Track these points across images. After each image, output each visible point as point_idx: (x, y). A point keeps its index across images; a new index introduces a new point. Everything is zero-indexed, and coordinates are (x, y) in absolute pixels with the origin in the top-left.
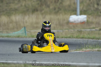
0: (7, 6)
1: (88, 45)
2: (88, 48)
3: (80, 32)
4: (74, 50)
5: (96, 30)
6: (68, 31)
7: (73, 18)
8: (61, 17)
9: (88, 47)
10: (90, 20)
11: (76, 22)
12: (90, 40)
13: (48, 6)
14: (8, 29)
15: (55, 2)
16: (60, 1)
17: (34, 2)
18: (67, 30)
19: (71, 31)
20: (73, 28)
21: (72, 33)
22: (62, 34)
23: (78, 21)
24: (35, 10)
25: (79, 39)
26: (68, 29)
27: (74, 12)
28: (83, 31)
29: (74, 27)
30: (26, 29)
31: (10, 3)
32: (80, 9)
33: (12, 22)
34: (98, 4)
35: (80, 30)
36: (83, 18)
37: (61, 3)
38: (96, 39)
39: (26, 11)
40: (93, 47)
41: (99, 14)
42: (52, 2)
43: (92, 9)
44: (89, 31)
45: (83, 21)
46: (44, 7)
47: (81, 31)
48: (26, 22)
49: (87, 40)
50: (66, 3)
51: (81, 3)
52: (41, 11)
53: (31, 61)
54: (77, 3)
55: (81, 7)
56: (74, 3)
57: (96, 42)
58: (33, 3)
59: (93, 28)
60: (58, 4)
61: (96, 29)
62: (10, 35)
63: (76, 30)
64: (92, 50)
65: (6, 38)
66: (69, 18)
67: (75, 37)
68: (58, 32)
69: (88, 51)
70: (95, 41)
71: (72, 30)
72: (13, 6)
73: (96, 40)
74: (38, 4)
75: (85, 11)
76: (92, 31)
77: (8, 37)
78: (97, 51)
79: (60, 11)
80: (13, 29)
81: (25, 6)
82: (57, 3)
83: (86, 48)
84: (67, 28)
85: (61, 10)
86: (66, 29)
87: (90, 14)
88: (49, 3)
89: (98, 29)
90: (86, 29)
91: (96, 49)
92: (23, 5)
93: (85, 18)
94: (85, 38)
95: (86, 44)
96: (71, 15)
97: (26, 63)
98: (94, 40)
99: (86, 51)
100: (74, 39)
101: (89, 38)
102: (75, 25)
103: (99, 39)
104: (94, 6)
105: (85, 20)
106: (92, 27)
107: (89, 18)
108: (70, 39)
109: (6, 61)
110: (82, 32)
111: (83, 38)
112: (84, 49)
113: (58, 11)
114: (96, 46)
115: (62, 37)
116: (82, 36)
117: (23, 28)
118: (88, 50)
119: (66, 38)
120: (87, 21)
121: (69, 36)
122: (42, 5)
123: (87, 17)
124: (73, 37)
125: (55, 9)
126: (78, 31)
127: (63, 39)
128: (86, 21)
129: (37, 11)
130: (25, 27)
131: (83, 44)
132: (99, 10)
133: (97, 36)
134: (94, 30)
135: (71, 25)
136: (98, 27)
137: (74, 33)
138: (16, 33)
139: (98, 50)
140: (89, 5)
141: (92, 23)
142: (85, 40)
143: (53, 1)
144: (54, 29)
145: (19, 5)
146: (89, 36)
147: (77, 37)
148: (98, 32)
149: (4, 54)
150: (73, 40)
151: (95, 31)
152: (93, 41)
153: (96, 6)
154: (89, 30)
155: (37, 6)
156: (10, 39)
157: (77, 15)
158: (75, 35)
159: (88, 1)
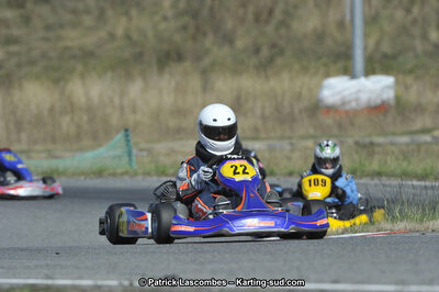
0: (46, 39)
1: (403, 204)
2: (403, 217)
3: (368, 148)
7: (337, 89)
8: (284, 83)
9: (401, 212)
10: (412, 97)
13: (228, 39)
14: (54, 140)
15: (257, 19)
16: (278, 15)
17: (165, 19)
18: (310, 143)
20: (335, 131)
22: (289, 158)
23: (357, 100)
24: (169, 57)
25: (361, 178)
26: (312, 137)
27: (341, 62)
28: (380, 145)
29: (340, 126)
30: (133, 139)
31: (62, 26)
32: (365, 48)
35: (367, 140)
36: (379, 87)
37: (283, 24)
38: (436, 180)
40: (424, 215)
42: (243, 21)
43: (419, 46)
44: (407, 144)
45: (378, 102)
46: (209, 41)
47: (372, 144)
48: (134, 110)
50: (308, 22)
51: (372, 21)
52: (198, 59)
54: (352, 22)
55: (372, 42)
56: (341, 24)
57: (437, 192)
58: (163, 26)
59: (425, 131)
60: (270, 29)
61: (437, 133)
62: (60, 164)
63: (350, 141)
64: (418, 226)
66: (320, 87)
68: (271, 149)
69: (400, 231)
70: (433, 188)
72: (73, 38)
74: (185, 28)
75: (385, 56)
76: (419, 145)
79: (279, 61)
80: (75, 141)
81: (127, 36)
82: (267, 22)
83: (394, 219)
84: (311, 131)
85: (282, 53)
87: (410, 72)
88: (229, 24)
92: (120, 32)
93: (388, 87)
94: (391, 175)
95: (393, 202)
96: (328, 75)
99: (393, 232)
101: (406, 175)
104: (425, 37)
105: (390, 95)
106: (418, 125)
107: (407, 87)
109: (48, 278)
110: (377, 149)
111: (379, 174)
112: (386, 225)
115: (291, 174)
116: (374, 166)
117: (120, 136)
118: (401, 225)
120: (398, 98)
122: (199, 33)
123: (397, 82)
125: (257, 50)
126: (357, 144)
128: (393, 102)
129: (180, 58)
130: (127, 130)
131: (380, 201)
134: (427, 138)
135: (328, 120)
138: (89, 155)
140: (403, 30)
141: (419, 109)
142: (387, 182)
143: (250, 16)
144: (255, 139)
145: (103, 34)
146: (404, 165)
147: (354, 172)
151: (431, 143)
152: (426, 187)
153: (434, 35)
154: (405, 139)
155: (178, 38)
157: (353, 76)
158: (346, 164)
159: (400, 14)
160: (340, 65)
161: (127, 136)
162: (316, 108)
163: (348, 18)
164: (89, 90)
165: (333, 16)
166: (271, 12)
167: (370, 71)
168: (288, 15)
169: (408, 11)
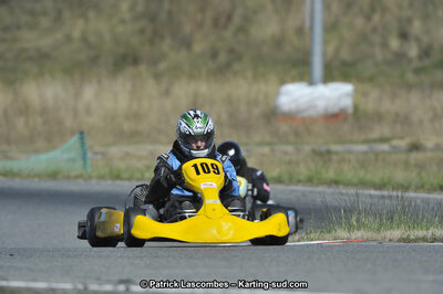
1: (359, 213)
2: (360, 226)
3: (324, 156)
5: (395, 149)
6: (273, 151)
7: (295, 95)
8: (241, 88)
9: (358, 221)
10: (370, 105)
11: (305, 114)
12: (367, 192)
13: (187, 43)
14: (8, 142)
15: (216, 23)
16: (237, 20)
17: (123, 21)
18: (266, 150)
19: (286, 153)
20: (292, 138)
21: (290, 163)
23: (315, 107)
24: (126, 60)
25: (318, 185)
26: (270, 144)
27: (299, 68)
28: (337, 153)
29: (297, 134)
30: (88, 142)
31: (18, 27)
32: (324, 54)
33: (25, 110)
34: (404, 36)
35: (324, 148)
36: (337, 94)
37: (242, 29)
38: (393, 189)
39: (87, 63)
40: (381, 225)
41: (410, 77)
42: (200, 25)
43: (379, 55)
44: (365, 153)
45: (336, 110)
46: (166, 45)
47: (329, 152)
48: (88, 111)
49: (352, 191)
50: (267, 28)
51: (331, 28)
52: (154, 62)
53: (109, 282)
54: (312, 28)
55: (331, 49)
56: (300, 31)
57: (394, 202)
58: (120, 29)
59: (383, 140)
60: (228, 34)
61: (396, 143)
62: (15, 165)
63: (307, 149)
64: (375, 236)
66: (277, 94)
67: (302, 177)
69: (357, 240)
70: (390, 197)
71: (289, 148)
72: (31, 40)
73: (395, 193)
74: (142, 31)
75: (345, 64)
76: (377, 154)
77: (6, 174)
78: (399, 241)
79: (236, 66)
80: (30, 142)
81: (84, 39)
82: (225, 27)
83: (350, 228)
84: (268, 138)
85: (239, 58)
86: (262, 144)
87: (371, 79)
88: (187, 28)
89: (403, 144)
90: (351, 142)
91: (397, 233)
92: (76, 34)
93: (347, 95)
94: (348, 184)
95: (349, 211)
96: (283, 82)
97: (86, 289)
98: (385, 193)
99: (349, 240)
100: (300, 188)
101: (363, 184)
102: (301, 125)
103: (406, 188)
104: (385, 45)
105: (347, 103)
106: (375, 134)
107: (365, 95)
108: (280, 187)
110: (334, 157)
111: (336, 183)
112: (343, 233)
113: (228, 66)
114: (396, 217)
116: (331, 174)
117: (75, 139)
118: (358, 234)
120: (356, 108)
121: (275, 173)
122: (156, 37)
123: (356, 91)
124: (292, 180)
125: (214, 55)
126: (314, 152)
128: (350, 110)
129: (135, 61)
130: (82, 133)
131: (337, 210)
132: (410, 61)
133: (400, 176)
134: (385, 147)
135: (284, 128)
136: (402, 138)
137: (297, 163)
138: (44, 157)
139: (405, 236)
140: (363, 38)
141: (378, 117)
142: (344, 191)
143: (209, 21)
145: (59, 36)
146: (361, 174)
147: (310, 180)
148: (403, 157)
150: (293, 191)
151: (389, 153)
152: (383, 197)
153: (394, 43)
154: (363, 148)
155: (135, 41)
156: (17, 183)
157: (311, 83)
158: (303, 171)
159: (359, 22)
160: (294, 72)
161: (82, 139)
162: (272, 115)
163: (307, 24)
164: (45, 92)
165: (292, 23)
166: (229, 17)
167: (328, 78)
168: (247, 20)
169: (368, 18)
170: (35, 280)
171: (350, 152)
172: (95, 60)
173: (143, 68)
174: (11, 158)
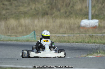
0: (16, 9)
1: (100, 50)
2: (100, 53)
3: (91, 36)
4: (85, 56)
6: (79, 35)
7: (85, 22)
8: (72, 21)
10: (102, 25)
11: (87, 27)
12: (102, 45)
13: (59, 10)
14: (17, 33)
15: (66, 6)
16: (71, 5)
17: (44, 5)
18: (78, 35)
19: (83, 36)
21: (83, 38)
22: (73, 39)
23: (89, 25)
24: (45, 14)
25: (90, 43)
26: (79, 34)
29: (85, 31)
30: (36, 33)
31: (19, 6)
32: (92, 13)
33: (21, 25)
36: (95, 22)
37: (72, 7)
39: (36, 15)
42: (63, 6)
43: (104, 13)
45: (94, 26)
46: (54, 10)
47: (93, 36)
48: (36, 26)
49: (98, 45)
50: (78, 7)
51: (93, 7)
52: (52, 14)
55: (93, 12)
56: (86, 7)
58: (44, 6)
60: (69, 8)
63: (88, 35)
64: (103, 55)
65: (15, 42)
66: (81, 22)
67: (86, 42)
68: (69, 36)
71: (83, 35)
72: (22, 9)
74: (49, 7)
75: (96, 15)
76: (104, 36)
77: (16, 40)
80: (22, 33)
81: (35, 9)
82: (69, 6)
83: (98, 53)
84: (78, 32)
85: (72, 14)
87: (102, 19)
88: (59, 7)
90: (98, 33)
92: (33, 8)
93: (97, 22)
94: (97, 43)
95: (98, 49)
99: (97, 56)
100: (86, 44)
101: (100, 43)
102: (86, 29)
105: (97, 24)
106: (104, 31)
107: (101, 22)
108: (81, 44)
109: (15, 65)
111: (94, 43)
112: (96, 55)
115: (73, 42)
116: (93, 41)
118: (99, 55)
119: (77, 43)
121: (80, 40)
122: (52, 8)
123: (99, 21)
124: (84, 42)
125: (66, 13)
127: (74, 43)
128: (98, 26)
129: (47, 14)
130: (34, 31)
137: (85, 38)
138: (25, 37)
140: (101, 9)
141: (104, 28)
142: (96, 45)
143: (64, 5)
144: (65, 34)
145: (29, 8)
146: (100, 41)
147: (88, 42)
149: (13, 59)
150: (84, 45)
154: (101, 35)
155: (47, 9)
156: (19, 43)
157: (89, 20)
158: (87, 40)
159: (100, 5)
160: (86, 17)
161: (34, 32)
162: (79, 27)
163: (88, 6)
164: (26, 21)
165: (84, 5)
166: (69, 4)
167: (93, 18)
168: (74, 5)
169: (102, 4)
170: (23, 65)
171: (97, 36)
172: (38, 14)
173: (49, 16)
174: (17, 37)
